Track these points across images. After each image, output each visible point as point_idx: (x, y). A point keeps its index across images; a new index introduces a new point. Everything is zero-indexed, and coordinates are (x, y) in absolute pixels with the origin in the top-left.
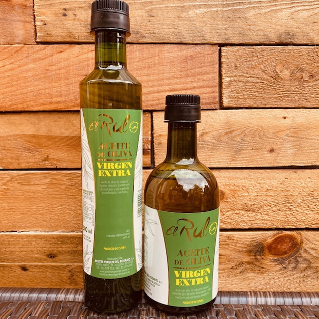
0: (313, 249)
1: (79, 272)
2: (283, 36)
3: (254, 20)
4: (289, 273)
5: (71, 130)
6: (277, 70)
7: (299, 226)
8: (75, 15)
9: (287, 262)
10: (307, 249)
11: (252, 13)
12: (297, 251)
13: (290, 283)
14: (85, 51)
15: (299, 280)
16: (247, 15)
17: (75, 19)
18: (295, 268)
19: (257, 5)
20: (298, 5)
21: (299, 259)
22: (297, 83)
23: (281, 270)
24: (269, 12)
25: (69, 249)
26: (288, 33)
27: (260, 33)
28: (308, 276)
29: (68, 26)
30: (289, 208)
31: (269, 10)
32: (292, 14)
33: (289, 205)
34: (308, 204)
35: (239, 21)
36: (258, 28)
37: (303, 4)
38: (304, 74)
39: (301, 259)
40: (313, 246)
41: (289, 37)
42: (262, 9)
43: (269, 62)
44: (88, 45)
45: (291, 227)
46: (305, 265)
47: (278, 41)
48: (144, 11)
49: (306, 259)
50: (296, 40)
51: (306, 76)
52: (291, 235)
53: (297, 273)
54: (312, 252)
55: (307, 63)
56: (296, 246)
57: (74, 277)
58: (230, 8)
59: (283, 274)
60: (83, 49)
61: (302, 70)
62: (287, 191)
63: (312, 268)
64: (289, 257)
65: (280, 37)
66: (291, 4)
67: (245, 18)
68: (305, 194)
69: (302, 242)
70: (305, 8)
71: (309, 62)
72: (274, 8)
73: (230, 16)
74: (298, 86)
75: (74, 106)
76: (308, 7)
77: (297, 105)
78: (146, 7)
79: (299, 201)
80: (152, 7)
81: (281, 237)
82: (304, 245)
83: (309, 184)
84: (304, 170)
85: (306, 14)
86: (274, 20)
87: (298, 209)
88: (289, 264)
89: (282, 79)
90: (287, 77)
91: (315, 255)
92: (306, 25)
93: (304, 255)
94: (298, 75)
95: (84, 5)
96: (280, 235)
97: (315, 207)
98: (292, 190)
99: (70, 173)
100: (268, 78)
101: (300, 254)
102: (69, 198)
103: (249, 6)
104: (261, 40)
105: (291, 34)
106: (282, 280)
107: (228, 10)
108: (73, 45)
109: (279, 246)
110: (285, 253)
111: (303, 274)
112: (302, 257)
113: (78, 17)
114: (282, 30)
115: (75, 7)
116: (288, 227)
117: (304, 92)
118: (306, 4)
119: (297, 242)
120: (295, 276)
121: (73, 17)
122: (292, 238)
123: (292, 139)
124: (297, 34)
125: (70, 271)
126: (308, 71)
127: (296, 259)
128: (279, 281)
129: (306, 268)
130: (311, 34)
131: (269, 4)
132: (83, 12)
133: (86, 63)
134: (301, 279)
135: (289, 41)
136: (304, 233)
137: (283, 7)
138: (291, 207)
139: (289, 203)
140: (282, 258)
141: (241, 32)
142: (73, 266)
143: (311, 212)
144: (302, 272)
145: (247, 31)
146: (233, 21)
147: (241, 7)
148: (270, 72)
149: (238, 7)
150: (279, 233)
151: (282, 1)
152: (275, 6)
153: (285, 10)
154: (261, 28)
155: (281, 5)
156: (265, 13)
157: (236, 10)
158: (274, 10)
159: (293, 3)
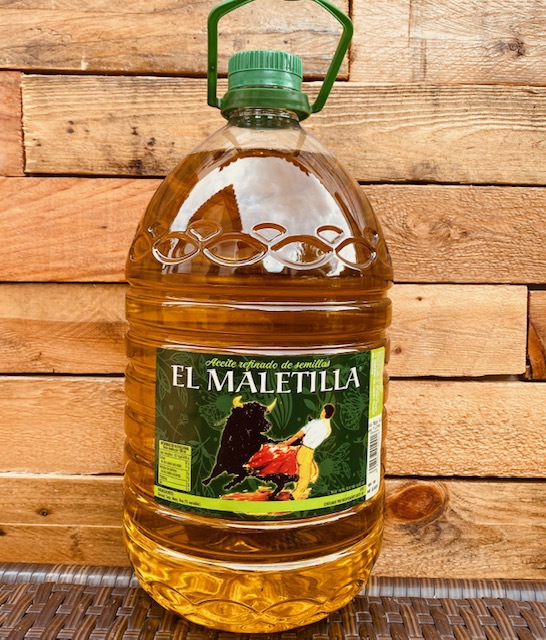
0: (465, 510)
1: (87, 539)
2: (419, 168)
3: (373, 143)
4: (425, 548)
5: (77, 313)
6: (409, 224)
7: (442, 473)
8: (87, 131)
9: (422, 530)
10: (456, 510)
11: (370, 131)
12: (440, 513)
13: (427, 563)
14: (103, 188)
15: (441, 559)
16: (361, 135)
17: (86, 138)
18: (434, 540)
19: (377, 120)
20: (444, 120)
21: (442, 526)
22: (441, 244)
23: (412, 543)
24: (396, 130)
25: (72, 502)
26: (428, 164)
27: (381, 164)
28: (456, 553)
29: (76, 148)
30: (426, 444)
31: (396, 127)
32: (434, 134)
33: (427, 438)
34: (458, 438)
35: (347, 144)
36: (378, 156)
37: (451, 119)
38: (452, 231)
39: (446, 526)
40: (465, 505)
41: (429, 170)
42: (385, 126)
43: (395, 210)
44: (107, 180)
45: (430, 474)
46: (451, 537)
47: (410, 178)
48: (196, 127)
49: (453, 526)
50: (440, 175)
51: (455, 233)
52: (429, 488)
53: (437, 549)
54: (464, 515)
55: (457, 213)
56: (437, 504)
57: (79, 546)
58: (333, 124)
59: (415, 549)
60: (99, 185)
61: (449, 224)
62: (423, 415)
63: (463, 540)
64: (426, 522)
65: (414, 171)
66: (432, 118)
67: (358, 140)
68: (453, 421)
69: (447, 499)
70: (455, 124)
71: (459, 210)
72: (405, 125)
73: (334, 136)
74: (443, 249)
75: (84, 276)
76: (459, 124)
77: (440, 279)
78: (200, 120)
79: (443, 432)
80: (210, 121)
81: (413, 490)
82: (450, 503)
83: (459, 406)
84: (451, 383)
85: (455, 135)
86: (404, 144)
87: (440, 445)
88: (426, 533)
89: (416, 237)
90: (425, 234)
91: (468, 519)
92: (456, 151)
93: (450, 519)
94: (443, 231)
95: (101, 116)
96: (412, 486)
97: (467, 442)
98: (430, 414)
99: (75, 382)
100: (394, 235)
101: (444, 517)
102: (73, 421)
103: (364, 120)
104: (382, 175)
105: (432, 166)
106: (413, 560)
107: (331, 128)
108: (83, 179)
109: (410, 504)
110: (420, 515)
111: (447, 551)
112: (446, 522)
113: (91, 134)
114: (418, 159)
115: (87, 119)
116: (425, 473)
117: (451, 258)
118: (457, 119)
119: (440, 498)
120: (435, 553)
121: (84, 134)
122: (431, 492)
123: (431, 332)
124: (441, 167)
125: (73, 537)
126: (459, 226)
127: (436, 525)
128: (409, 560)
129: (453, 541)
130: (465, 167)
131: (396, 118)
132: (101, 127)
133: (104, 207)
134: (445, 559)
135: (428, 177)
136: (451, 484)
137: (419, 123)
138: (430, 442)
139: (426, 435)
140: (414, 523)
141: (352, 163)
142: (77, 530)
143: (462, 451)
144: (446, 546)
145: (360, 162)
146: (338, 143)
147: (352, 123)
148: (396, 226)
149: (348, 123)
150: (410, 484)
151: (418, 113)
152: (407, 121)
153: (422, 128)
154: (384, 156)
155: (415, 119)
156: (390, 132)
157: (343, 127)
158: (404, 128)
159: (435, 117)
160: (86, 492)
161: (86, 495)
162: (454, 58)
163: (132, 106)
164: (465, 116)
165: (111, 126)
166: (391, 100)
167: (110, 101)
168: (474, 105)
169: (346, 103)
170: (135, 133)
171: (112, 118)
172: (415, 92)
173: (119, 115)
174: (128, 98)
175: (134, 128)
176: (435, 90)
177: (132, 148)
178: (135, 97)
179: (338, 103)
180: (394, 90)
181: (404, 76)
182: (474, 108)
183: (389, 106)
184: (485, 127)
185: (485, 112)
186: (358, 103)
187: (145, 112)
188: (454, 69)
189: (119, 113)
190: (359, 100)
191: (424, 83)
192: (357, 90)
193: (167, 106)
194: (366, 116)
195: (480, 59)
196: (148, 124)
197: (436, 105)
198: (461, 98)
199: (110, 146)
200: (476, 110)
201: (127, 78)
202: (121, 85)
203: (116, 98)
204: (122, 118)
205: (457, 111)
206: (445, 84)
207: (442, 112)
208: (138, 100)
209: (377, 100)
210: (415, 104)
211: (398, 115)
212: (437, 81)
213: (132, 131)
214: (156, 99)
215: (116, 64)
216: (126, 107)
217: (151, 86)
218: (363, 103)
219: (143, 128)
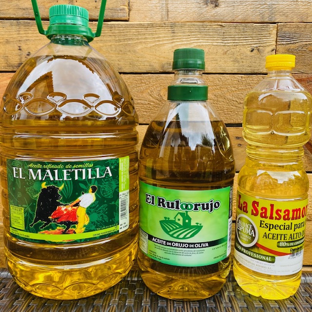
2: (166, 66)
6: (161, 94)
11: (140, 47)
14: (5, 78)
16: (136, 49)
20: (177, 40)
24: (153, 46)
26: (170, 63)
27: (146, 63)
31: (154, 44)
35: (129, 53)
36: (145, 59)
37: (181, 40)
41: (171, 66)
42: (147, 44)
43: (155, 87)
44: (7, 73)
47: (161, 71)
58: (121, 43)
60: (3, 76)
65: (163, 67)
66: (172, 39)
67: (135, 51)
70: (183, 43)
72: (158, 43)
73: (122, 49)
76: (185, 42)
86: (158, 53)
95: (2, 41)
100: (154, 100)
103: (137, 41)
104: (147, 69)
107: (120, 45)
114: (165, 61)
118: (184, 40)
131: (153, 40)
132: (2, 47)
135: (170, 70)
137: (165, 42)
141: (132, 63)
145: (136, 62)
146: (124, 53)
147: (131, 42)
148: (155, 95)
149: (128, 42)
151: (165, 37)
152: (159, 41)
153: (167, 45)
154: (147, 59)
155: (163, 40)
156: (151, 47)
157: (126, 45)
158: (158, 45)
159: (173, 39)
162: (182, 9)
163: (18, 35)
164: (188, 38)
165: (7, 46)
166: (150, 30)
167: (7, 33)
168: (193, 32)
169: (127, 32)
170: (20, 49)
171: (8, 42)
172: (162, 27)
173: (11, 40)
174: (16, 31)
175: (19, 47)
176: (173, 25)
177: (19, 57)
178: (19, 31)
179: (123, 32)
180: (152, 26)
181: (157, 19)
182: (193, 34)
183: (149, 34)
184: (199, 44)
185: (199, 36)
186: (133, 32)
187: (25, 38)
188: (183, 14)
189: (11, 39)
190: (134, 31)
191: (167, 22)
192: (133, 26)
193: (36, 35)
194: (138, 39)
195: (196, 9)
196: (26, 44)
197: (173, 33)
198: (186, 29)
199: (7, 57)
200: (194, 35)
201: (15, 21)
202: (11, 25)
203: (9, 32)
204: (13, 42)
205: (184, 36)
206: (178, 22)
207: (177, 36)
208: (21, 32)
209: (143, 31)
210: (163, 33)
211: (154, 38)
212: (174, 20)
213: (19, 48)
214: (30, 32)
215: (9, 14)
216: (15, 36)
217: (25, 25)
218: (136, 32)
219: (24, 47)
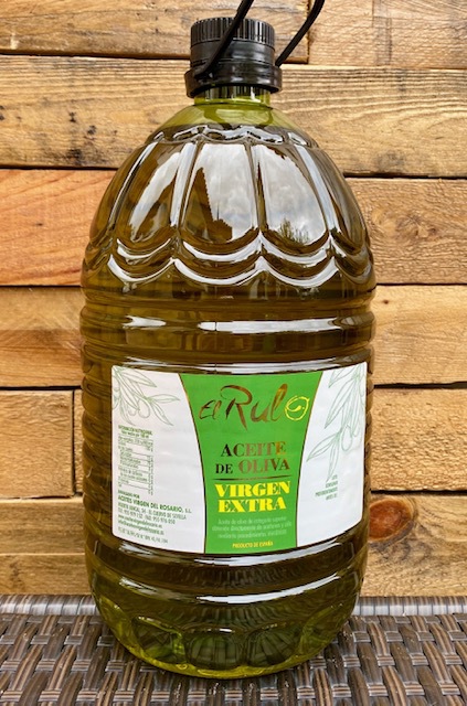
0: (435, 525)
1: (29, 568)
2: (385, 160)
3: (335, 132)
4: (394, 567)
5: (12, 321)
6: (374, 220)
7: (411, 487)
8: (19, 118)
9: (390, 549)
10: (425, 526)
11: (331, 120)
12: (408, 530)
13: (395, 583)
14: (37, 182)
15: (410, 578)
16: (323, 124)
17: (18, 126)
18: (403, 559)
19: (340, 106)
20: (411, 106)
21: (411, 544)
22: (408, 243)
23: (380, 561)
24: (360, 118)
25: (10, 528)
26: (394, 155)
27: (343, 155)
28: (426, 572)
29: (7, 137)
30: (394, 456)
31: (359, 115)
32: (400, 122)
33: (394, 450)
34: (427, 450)
36: (341, 146)
37: (418, 105)
38: (420, 227)
39: (415, 543)
40: (435, 520)
41: (394, 162)
42: (348, 113)
44: (43, 172)
45: (397, 488)
46: (421, 554)
47: (375, 170)
48: (141, 113)
49: (423, 544)
50: (407, 167)
51: (423, 230)
52: (397, 503)
53: (406, 567)
54: (434, 531)
55: (425, 208)
56: (406, 520)
57: (20, 576)
58: (292, 110)
59: (382, 568)
61: (417, 220)
62: (390, 426)
63: (434, 558)
64: (394, 540)
65: (379, 162)
66: (399, 104)
67: (319, 128)
68: (421, 432)
69: (416, 514)
70: (422, 112)
71: (429, 206)
72: (369, 112)
74: (411, 248)
75: (18, 278)
76: (427, 111)
77: (407, 280)
78: (145, 105)
79: (411, 443)
80: (157, 106)
81: (380, 505)
82: (419, 519)
83: (428, 416)
84: (419, 391)
85: (423, 123)
86: (369, 133)
87: (409, 457)
88: (394, 551)
89: (382, 235)
90: (391, 232)
91: (438, 536)
92: (424, 142)
93: (419, 536)
94: (410, 228)
95: (34, 101)
96: (379, 501)
97: (437, 454)
98: (398, 425)
99: (11, 397)
101: (414, 535)
102: (10, 440)
103: (325, 107)
104: (345, 166)
105: (398, 157)
106: (381, 579)
107: (289, 114)
108: (16, 171)
109: (377, 520)
110: (388, 532)
111: (417, 569)
112: (416, 540)
113: (24, 122)
114: (383, 150)
115: (19, 104)
116: (392, 488)
117: (419, 258)
118: (425, 105)
119: (408, 514)
120: (404, 572)
121: (16, 122)
122: (399, 507)
123: (397, 337)
124: (408, 158)
125: (12, 566)
126: (428, 222)
127: (405, 543)
128: (377, 581)
129: (423, 558)
130: (434, 158)
131: (360, 105)
132: (34, 113)
133: (38, 203)
134: (415, 578)
135: (394, 169)
136: (421, 499)
137: (384, 110)
138: (397, 454)
139: (394, 447)
140: (381, 541)
142: (17, 559)
143: (431, 463)
144: (416, 564)
147: (312, 109)
149: (308, 109)
150: (377, 499)
151: (384, 99)
152: (372, 107)
153: (387, 116)
154: (347, 146)
155: (380, 106)
156: (353, 121)
157: (303, 114)
158: (369, 115)
159: (402, 104)
160: (26, 516)
161: (26, 519)
162: (422, 40)
163: (69, 90)
164: (434, 102)
165: (46, 111)
166: (354, 84)
167: (45, 84)
168: (443, 90)
169: (305, 87)
170: (73, 121)
171: (47, 103)
172: (379, 77)
173: (55, 99)
174: (65, 81)
175: (72, 114)
176: (402, 75)
177: (70, 137)
178: (72, 80)
179: (297, 88)
180: (358, 74)
181: (368, 59)
182: (442, 93)
183: (352, 92)
184: (455, 115)
185: (455, 98)
186: (319, 87)
187: (84, 97)
188: (422, 51)
189: (55, 97)
190: (319, 84)
191: (389, 67)
192: (317, 75)
193: (108, 89)
194: (327, 102)
195: (450, 41)
196: (87, 109)
197: (402, 90)
198: (429, 83)
199: (45, 135)
200: (445, 96)
201: (64, 59)
202: (56, 67)
203: (51, 81)
204: (58, 102)
205: (424, 97)
206: (412, 68)
207: (409, 98)
208: (77, 83)
209: (340, 85)
210: (381, 91)
211: (361, 101)
212: (404, 64)
213: (70, 118)
214: (96, 82)
215: (50, 43)
216: (63, 91)
217: (90, 68)
218: (324, 87)
219: (82, 115)
